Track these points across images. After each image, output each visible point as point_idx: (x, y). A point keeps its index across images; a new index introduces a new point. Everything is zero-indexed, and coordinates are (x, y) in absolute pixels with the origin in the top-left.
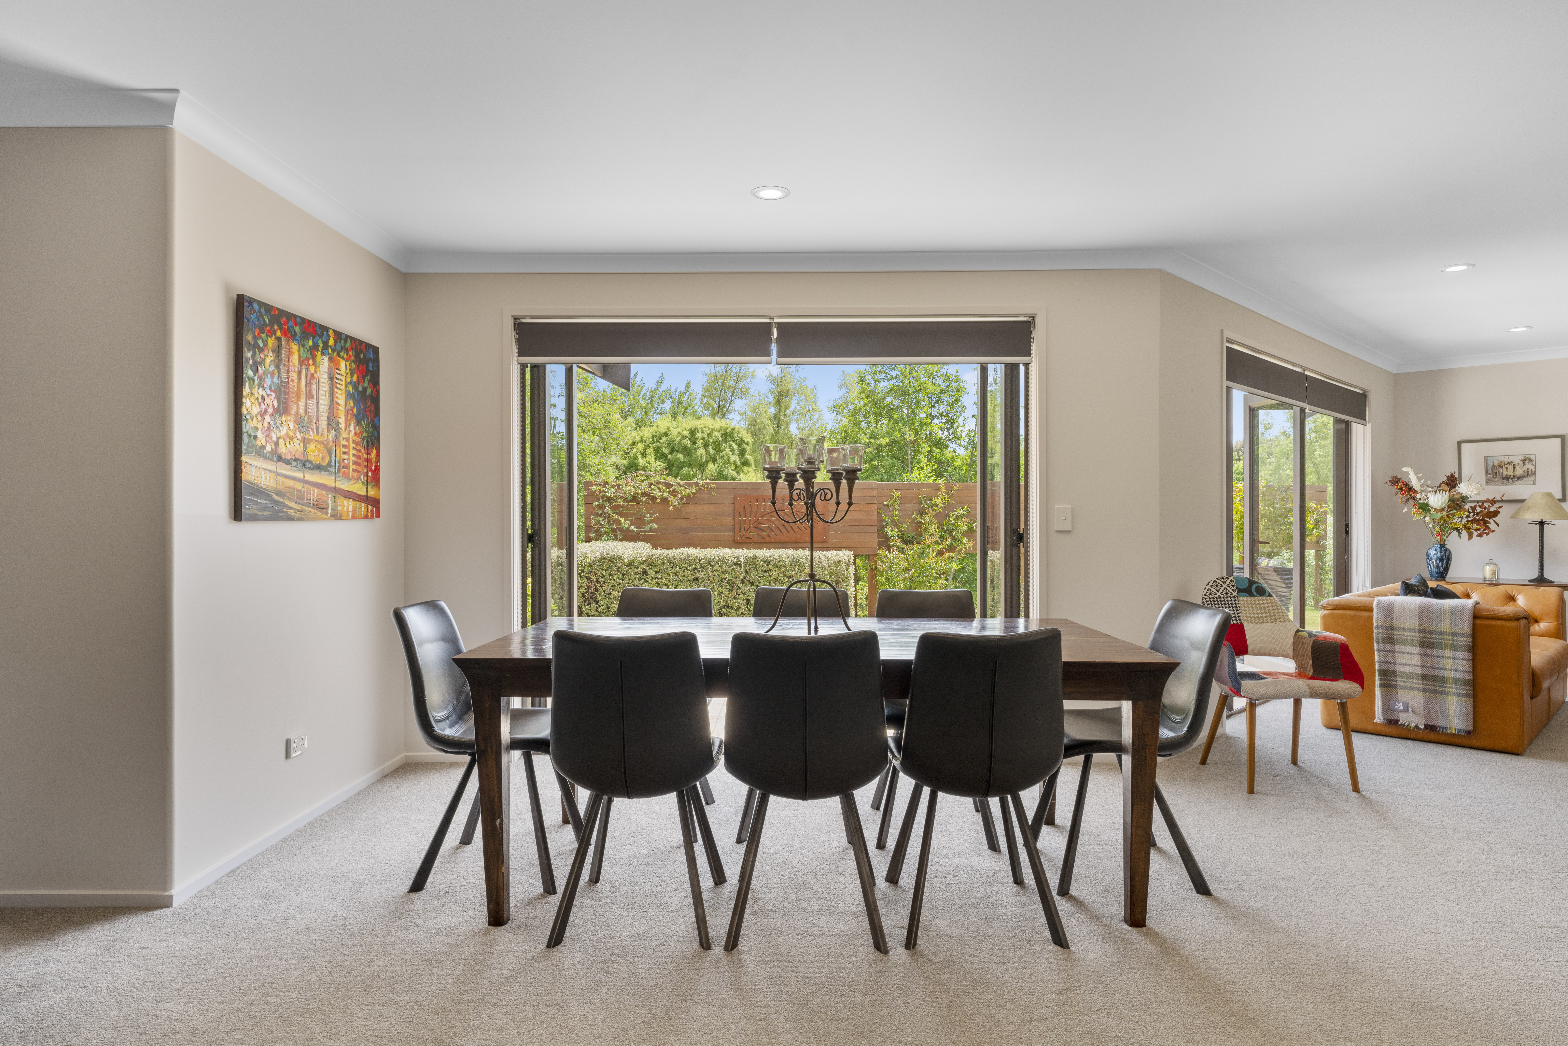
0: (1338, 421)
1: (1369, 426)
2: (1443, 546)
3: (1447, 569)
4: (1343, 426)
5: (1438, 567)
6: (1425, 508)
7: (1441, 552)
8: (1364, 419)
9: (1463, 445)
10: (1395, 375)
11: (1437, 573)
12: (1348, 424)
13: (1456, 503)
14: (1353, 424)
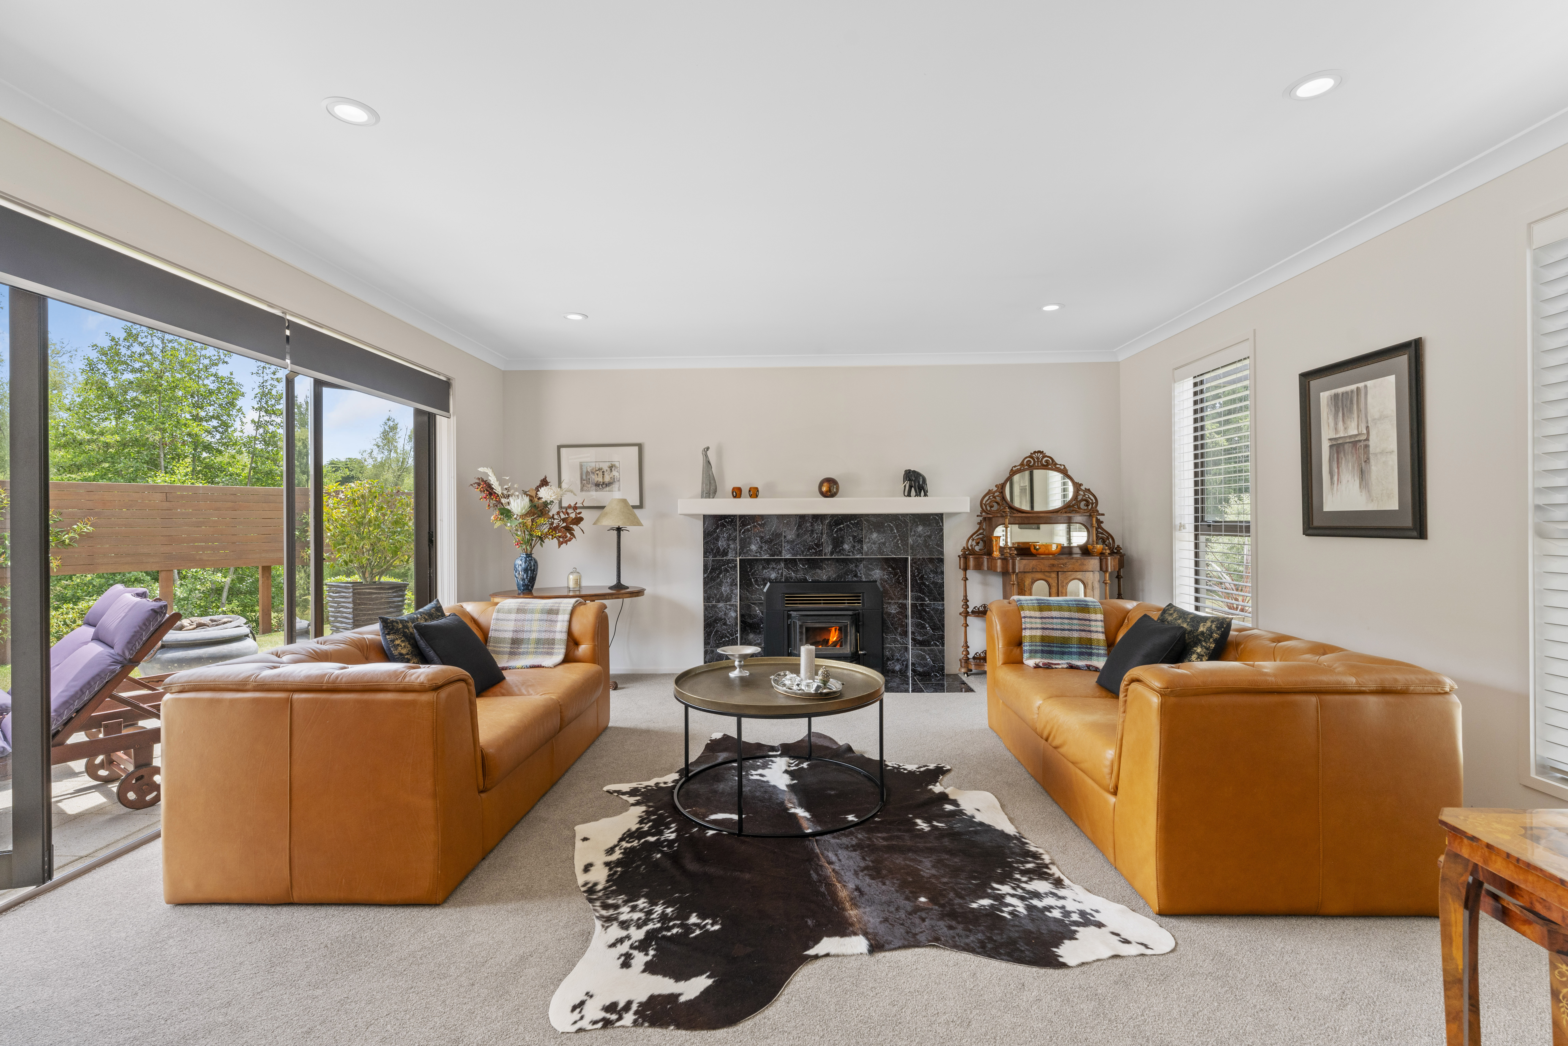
0: (418, 413)
1: (453, 419)
2: (529, 555)
3: (532, 580)
4: (426, 418)
5: (523, 580)
6: (506, 514)
7: (525, 563)
8: (448, 411)
9: (563, 450)
10: (504, 372)
11: (523, 585)
12: (431, 418)
13: (538, 509)
14: (438, 417)
